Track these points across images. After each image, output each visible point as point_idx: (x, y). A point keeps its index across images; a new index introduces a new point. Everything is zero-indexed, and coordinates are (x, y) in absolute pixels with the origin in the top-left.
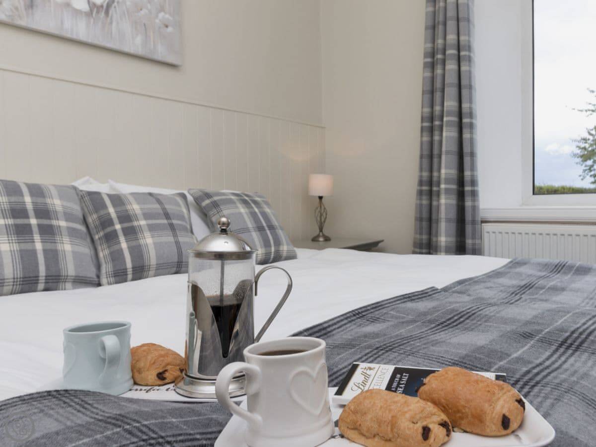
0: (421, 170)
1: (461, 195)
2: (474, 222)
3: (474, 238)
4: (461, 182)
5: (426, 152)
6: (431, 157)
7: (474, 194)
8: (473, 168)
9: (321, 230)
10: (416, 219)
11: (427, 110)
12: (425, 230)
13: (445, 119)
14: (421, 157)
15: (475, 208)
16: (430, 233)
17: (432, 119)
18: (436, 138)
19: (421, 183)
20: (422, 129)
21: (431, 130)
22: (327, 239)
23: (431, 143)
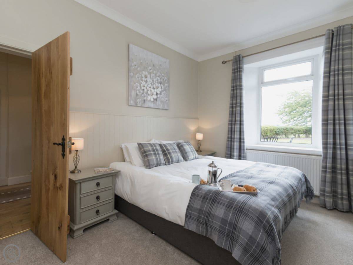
0: (228, 134)
1: (240, 142)
2: (244, 150)
3: (244, 154)
4: (240, 139)
5: (230, 130)
6: (231, 131)
7: (244, 142)
8: (243, 136)
9: (199, 149)
10: (226, 147)
11: (230, 119)
12: (229, 150)
13: (236, 122)
14: (229, 131)
15: (244, 146)
16: (231, 151)
17: (232, 121)
18: (233, 127)
19: (228, 138)
20: (229, 124)
21: (232, 124)
22: (201, 151)
23: (232, 128)
